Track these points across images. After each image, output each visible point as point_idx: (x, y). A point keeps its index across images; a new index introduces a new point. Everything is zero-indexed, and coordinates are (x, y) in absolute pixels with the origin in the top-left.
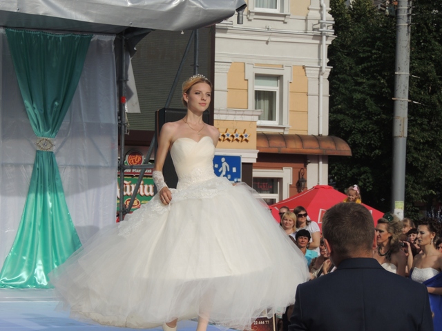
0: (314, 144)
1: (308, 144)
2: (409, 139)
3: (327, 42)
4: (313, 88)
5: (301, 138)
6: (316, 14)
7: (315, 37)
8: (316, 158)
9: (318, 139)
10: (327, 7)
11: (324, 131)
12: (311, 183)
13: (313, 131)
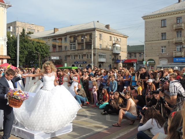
0: (4, 57)
1: (3, 57)
2: (19, 56)
3: (6, 41)
4: (4, 48)
5: (2, 56)
6: (5, 37)
7: (4, 40)
8: (5, 59)
9: (5, 56)
10: (6, 36)
11: (6, 55)
12: (4, 63)
13: (4, 55)
